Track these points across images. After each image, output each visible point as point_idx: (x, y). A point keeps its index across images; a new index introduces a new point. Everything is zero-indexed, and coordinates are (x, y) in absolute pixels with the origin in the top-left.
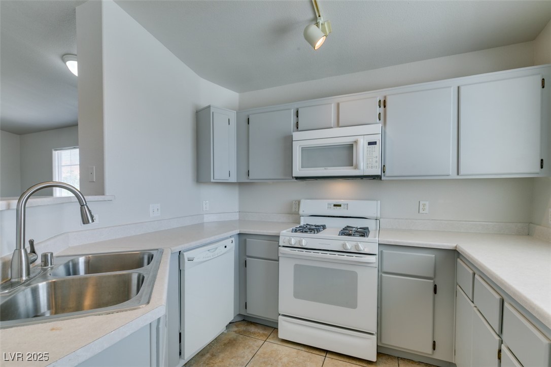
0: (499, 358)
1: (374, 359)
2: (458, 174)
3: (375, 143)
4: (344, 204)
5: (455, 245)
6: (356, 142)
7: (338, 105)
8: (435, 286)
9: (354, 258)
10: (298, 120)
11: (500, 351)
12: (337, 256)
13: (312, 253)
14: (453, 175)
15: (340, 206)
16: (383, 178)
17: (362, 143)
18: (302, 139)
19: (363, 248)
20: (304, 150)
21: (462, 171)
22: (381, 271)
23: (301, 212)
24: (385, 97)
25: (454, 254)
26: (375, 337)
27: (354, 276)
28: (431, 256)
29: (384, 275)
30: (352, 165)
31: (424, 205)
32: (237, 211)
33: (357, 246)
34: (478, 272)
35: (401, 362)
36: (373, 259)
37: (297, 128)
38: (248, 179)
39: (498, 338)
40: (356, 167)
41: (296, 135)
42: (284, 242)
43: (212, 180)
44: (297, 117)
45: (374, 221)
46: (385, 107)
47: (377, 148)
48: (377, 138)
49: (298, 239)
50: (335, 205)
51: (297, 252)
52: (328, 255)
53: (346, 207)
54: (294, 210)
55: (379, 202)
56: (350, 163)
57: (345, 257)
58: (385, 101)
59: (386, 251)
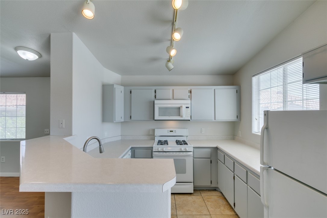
0: (234, 179)
1: (192, 192)
2: (215, 120)
3: (188, 107)
4: (174, 131)
5: (216, 146)
6: (181, 106)
7: (173, 90)
8: (211, 161)
9: (185, 154)
10: (156, 94)
11: (234, 177)
12: (178, 154)
13: (168, 153)
14: (214, 120)
15: (172, 131)
16: (190, 120)
17: (184, 107)
18: (158, 104)
19: (188, 149)
20: (160, 108)
21: (216, 119)
22: (194, 158)
23: (155, 135)
24: (191, 89)
25: (217, 149)
26: (193, 183)
27: (185, 160)
28: (209, 150)
29: (194, 159)
30: (180, 116)
31: (203, 130)
32: (120, 135)
33: (185, 149)
34: (225, 154)
35: (201, 191)
36: (191, 153)
37: (155, 98)
38: (131, 120)
39: (233, 173)
40: (182, 117)
41: (156, 102)
42: (155, 150)
43: (114, 122)
44: (155, 93)
45: (186, 137)
46: (191, 93)
47: (189, 109)
48: (189, 106)
49: (162, 148)
50: (170, 131)
51: (161, 153)
52: (175, 154)
53: (175, 132)
54: (150, 134)
55: (188, 129)
56: (179, 114)
57: (181, 154)
58: (191, 91)
59: (195, 150)
